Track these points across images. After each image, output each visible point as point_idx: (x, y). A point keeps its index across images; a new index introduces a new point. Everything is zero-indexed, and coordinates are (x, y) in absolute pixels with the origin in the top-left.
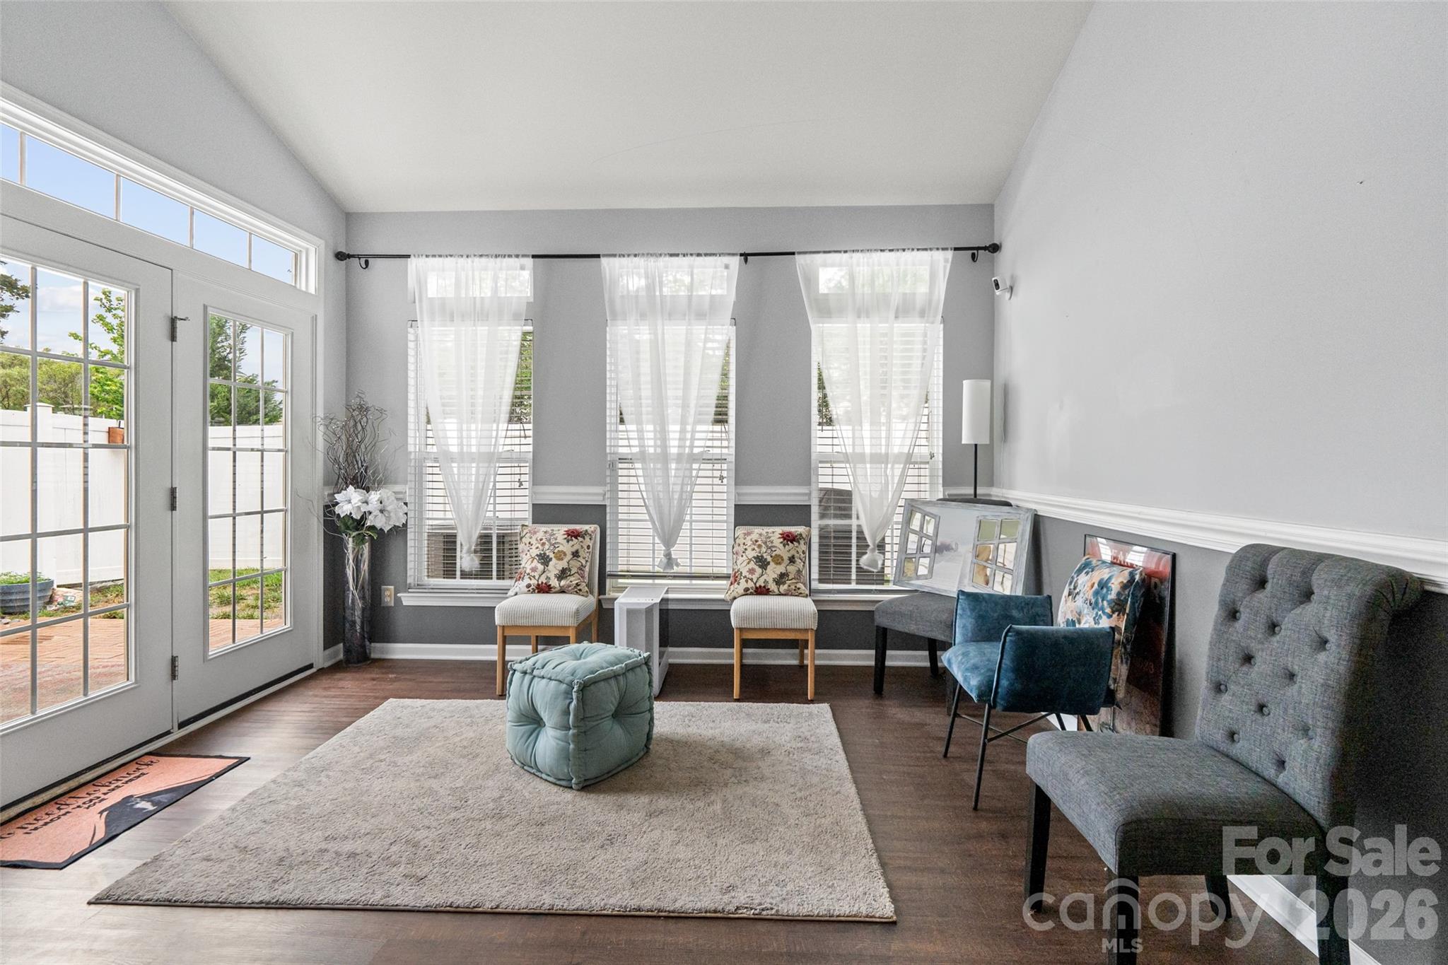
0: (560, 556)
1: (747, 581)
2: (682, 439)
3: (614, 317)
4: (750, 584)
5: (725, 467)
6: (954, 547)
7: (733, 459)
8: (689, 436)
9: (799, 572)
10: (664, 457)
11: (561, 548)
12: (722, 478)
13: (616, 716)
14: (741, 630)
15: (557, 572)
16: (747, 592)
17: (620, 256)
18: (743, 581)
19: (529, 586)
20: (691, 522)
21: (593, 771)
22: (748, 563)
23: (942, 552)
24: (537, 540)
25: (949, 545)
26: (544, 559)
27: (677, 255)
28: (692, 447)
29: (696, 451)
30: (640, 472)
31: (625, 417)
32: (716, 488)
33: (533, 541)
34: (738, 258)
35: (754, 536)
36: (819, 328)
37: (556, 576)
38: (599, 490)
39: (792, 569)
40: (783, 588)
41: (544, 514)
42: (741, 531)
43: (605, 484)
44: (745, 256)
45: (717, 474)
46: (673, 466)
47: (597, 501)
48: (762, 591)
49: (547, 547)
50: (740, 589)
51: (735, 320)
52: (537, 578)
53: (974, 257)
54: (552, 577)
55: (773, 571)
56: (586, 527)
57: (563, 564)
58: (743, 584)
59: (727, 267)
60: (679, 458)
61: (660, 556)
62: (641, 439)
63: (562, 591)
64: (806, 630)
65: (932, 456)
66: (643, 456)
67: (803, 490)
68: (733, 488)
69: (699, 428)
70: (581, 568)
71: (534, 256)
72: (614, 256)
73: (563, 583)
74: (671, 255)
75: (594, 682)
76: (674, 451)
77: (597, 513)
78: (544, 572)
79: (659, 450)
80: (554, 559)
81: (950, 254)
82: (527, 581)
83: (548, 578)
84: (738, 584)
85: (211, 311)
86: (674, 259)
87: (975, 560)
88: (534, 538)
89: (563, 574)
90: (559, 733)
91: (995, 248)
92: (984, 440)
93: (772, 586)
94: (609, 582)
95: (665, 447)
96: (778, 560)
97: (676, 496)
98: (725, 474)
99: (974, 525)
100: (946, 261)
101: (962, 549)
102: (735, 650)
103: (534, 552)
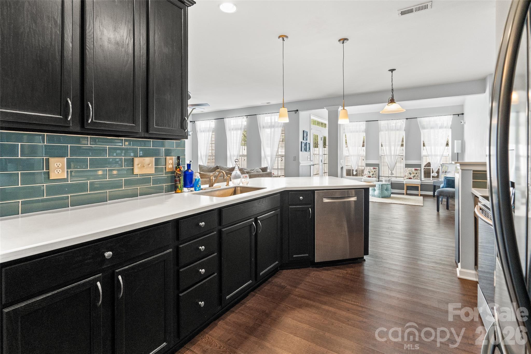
0: (372, 172)
2: (394, 152)
3: (381, 131)
4: (408, 177)
5: (403, 157)
7: (404, 155)
8: (396, 151)
9: (418, 176)
10: (391, 155)
11: (372, 170)
12: (402, 159)
13: (386, 190)
14: (406, 184)
17: (382, 120)
20: (396, 167)
21: (383, 196)
22: (408, 174)
23: (449, 173)
24: (367, 169)
26: (369, 172)
28: (396, 153)
29: (397, 154)
30: (386, 158)
31: (383, 145)
32: (401, 161)
34: (405, 119)
35: (409, 169)
36: (422, 131)
38: (378, 161)
39: (416, 175)
40: (414, 178)
41: (367, 165)
42: (406, 168)
43: (379, 160)
44: (407, 119)
45: (402, 158)
46: (393, 157)
47: (378, 163)
48: (410, 178)
49: (369, 170)
50: (406, 178)
51: (405, 130)
52: (368, 175)
53: (458, 116)
55: (412, 175)
56: (376, 167)
57: (373, 173)
58: (406, 177)
59: (403, 121)
60: (394, 155)
61: (390, 172)
62: (386, 152)
63: (373, 177)
64: (418, 184)
65: (449, 155)
66: (387, 155)
67: (420, 161)
68: (405, 161)
69: (398, 147)
70: (376, 174)
71: (366, 121)
75: (383, 185)
76: (393, 154)
77: (378, 165)
79: (390, 154)
81: (452, 116)
82: (366, 176)
85: (314, 134)
89: (373, 175)
90: (378, 191)
91: (463, 114)
92: (460, 152)
93: (412, 178)
94: (380, 177)
95: (391, 153)
96: (413, 173)
97: (393, 162)
98: (403, 158)
99: (455, 168)
100: (451, 117)
102: (405, 190)
103: (367, 171)
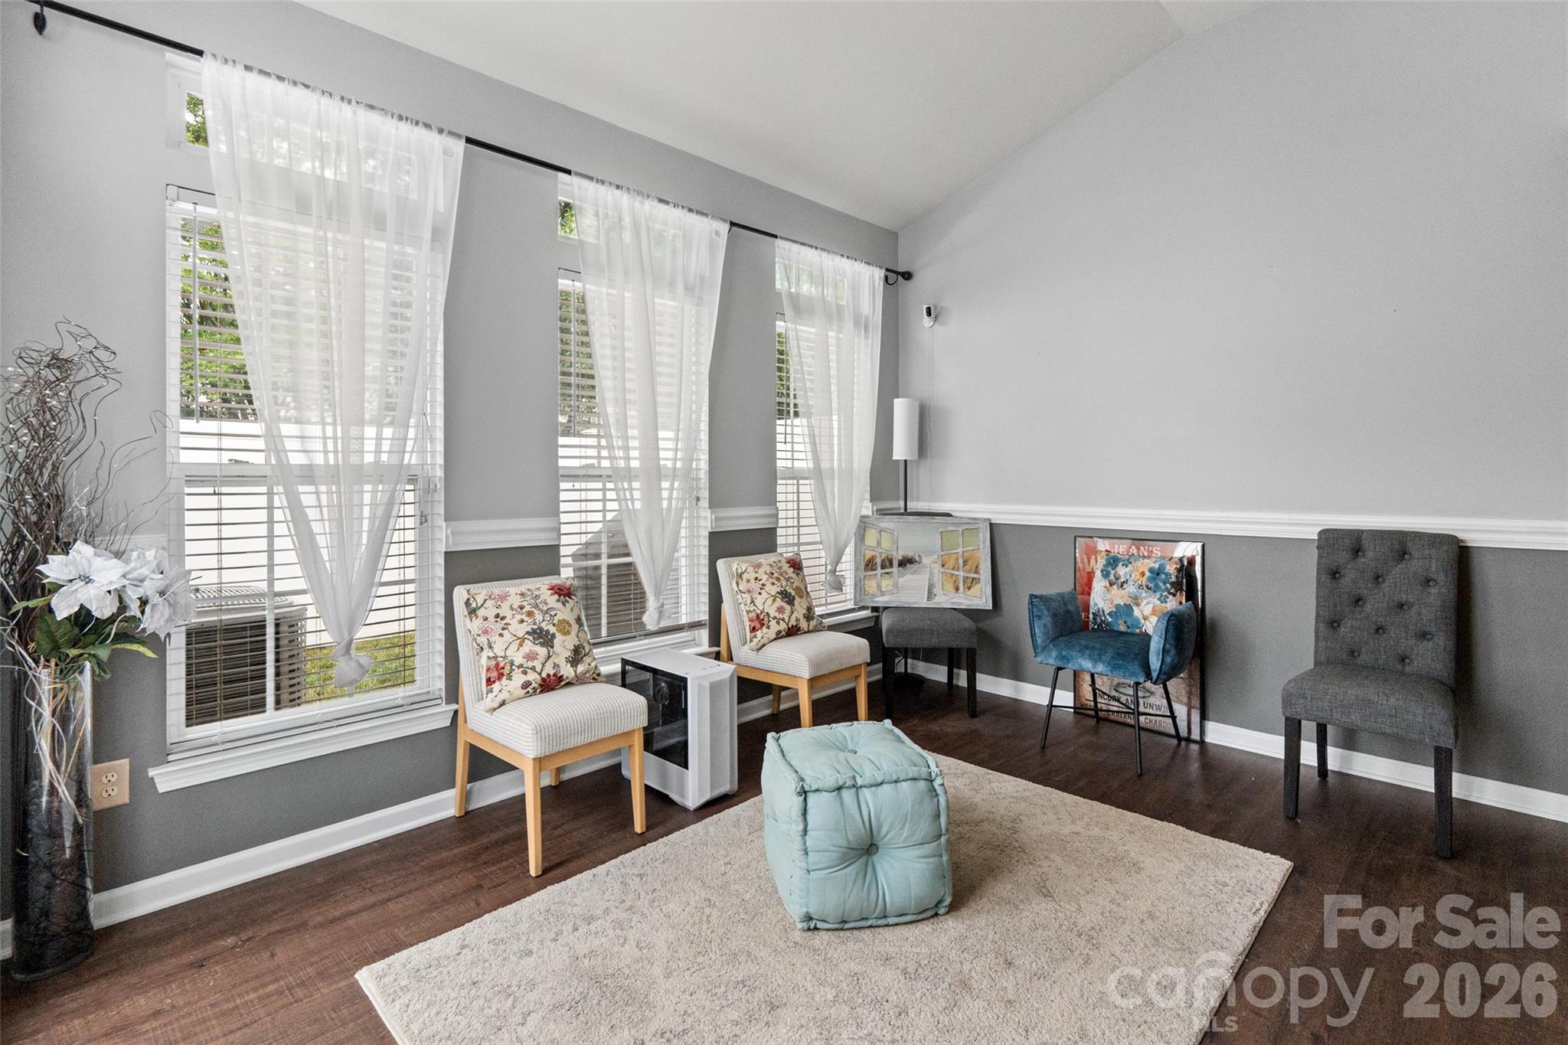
0: (564, 628)
1: (778, 623)
5: (700, 485)
6: (917, 559)
7: (707, 475)
11: (560, 616)
12: (697, 499)
15: (569, 654)
16: (779, 636)
17: (597, 181)
18: (773, 623)
19: (526, 685)
22: (774, 601)
23: (905, 565)
24: (512, 608)
25: (912, 558)
26: (542, 638)
27: (667, 203)
32: (694, 513)
33: (505, 611)
34: (728, 226)
37: (567, 660)
38: (549, 523)
40: (813, 624)
44: (733, 224)
45: (694, 494)
47: (547, 539)
48: (792, 631)
49: (539, 617)
52: (538, 670)
53: (896, 279)
54: (562, 662)
55: (800, 606)
58: (773, 627)
59: (717, 234)
60: (672, 474)
63: (581, 682)
67: (771, 511)
68: (707, 511)
71: (469, 140)
72: (591, 178)
73: (580, 668)
74: (661, 201)
76: (666, 464)
78: (549, 657)
80: (558, 635)
81: (882, 273)
82: (519, 679)
83: (556, 666)
84: (768, 628)
86: (662, 206)
87: (942, 570)
88: (505, 606)
91: (907, 276)
92: (912, 457)
96: (799, 593)
97: (669, 526)
98: (700, 494)
100: (880, 279)
101: (926, 561)
